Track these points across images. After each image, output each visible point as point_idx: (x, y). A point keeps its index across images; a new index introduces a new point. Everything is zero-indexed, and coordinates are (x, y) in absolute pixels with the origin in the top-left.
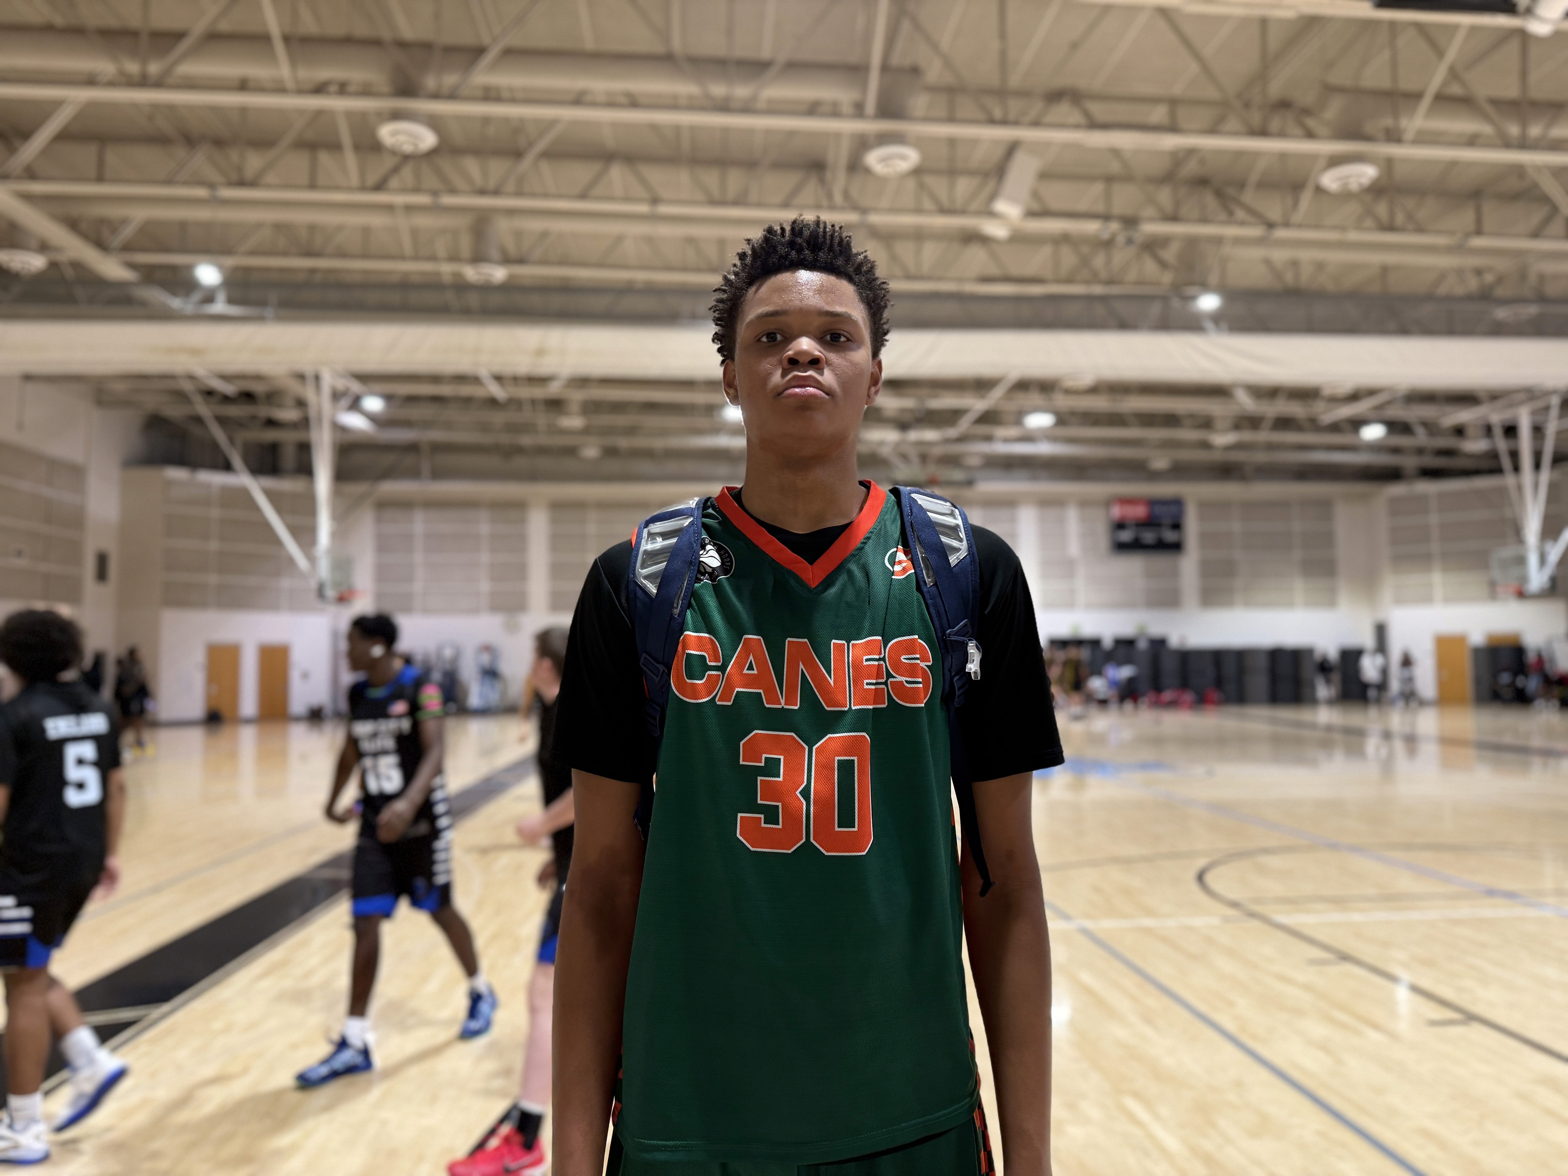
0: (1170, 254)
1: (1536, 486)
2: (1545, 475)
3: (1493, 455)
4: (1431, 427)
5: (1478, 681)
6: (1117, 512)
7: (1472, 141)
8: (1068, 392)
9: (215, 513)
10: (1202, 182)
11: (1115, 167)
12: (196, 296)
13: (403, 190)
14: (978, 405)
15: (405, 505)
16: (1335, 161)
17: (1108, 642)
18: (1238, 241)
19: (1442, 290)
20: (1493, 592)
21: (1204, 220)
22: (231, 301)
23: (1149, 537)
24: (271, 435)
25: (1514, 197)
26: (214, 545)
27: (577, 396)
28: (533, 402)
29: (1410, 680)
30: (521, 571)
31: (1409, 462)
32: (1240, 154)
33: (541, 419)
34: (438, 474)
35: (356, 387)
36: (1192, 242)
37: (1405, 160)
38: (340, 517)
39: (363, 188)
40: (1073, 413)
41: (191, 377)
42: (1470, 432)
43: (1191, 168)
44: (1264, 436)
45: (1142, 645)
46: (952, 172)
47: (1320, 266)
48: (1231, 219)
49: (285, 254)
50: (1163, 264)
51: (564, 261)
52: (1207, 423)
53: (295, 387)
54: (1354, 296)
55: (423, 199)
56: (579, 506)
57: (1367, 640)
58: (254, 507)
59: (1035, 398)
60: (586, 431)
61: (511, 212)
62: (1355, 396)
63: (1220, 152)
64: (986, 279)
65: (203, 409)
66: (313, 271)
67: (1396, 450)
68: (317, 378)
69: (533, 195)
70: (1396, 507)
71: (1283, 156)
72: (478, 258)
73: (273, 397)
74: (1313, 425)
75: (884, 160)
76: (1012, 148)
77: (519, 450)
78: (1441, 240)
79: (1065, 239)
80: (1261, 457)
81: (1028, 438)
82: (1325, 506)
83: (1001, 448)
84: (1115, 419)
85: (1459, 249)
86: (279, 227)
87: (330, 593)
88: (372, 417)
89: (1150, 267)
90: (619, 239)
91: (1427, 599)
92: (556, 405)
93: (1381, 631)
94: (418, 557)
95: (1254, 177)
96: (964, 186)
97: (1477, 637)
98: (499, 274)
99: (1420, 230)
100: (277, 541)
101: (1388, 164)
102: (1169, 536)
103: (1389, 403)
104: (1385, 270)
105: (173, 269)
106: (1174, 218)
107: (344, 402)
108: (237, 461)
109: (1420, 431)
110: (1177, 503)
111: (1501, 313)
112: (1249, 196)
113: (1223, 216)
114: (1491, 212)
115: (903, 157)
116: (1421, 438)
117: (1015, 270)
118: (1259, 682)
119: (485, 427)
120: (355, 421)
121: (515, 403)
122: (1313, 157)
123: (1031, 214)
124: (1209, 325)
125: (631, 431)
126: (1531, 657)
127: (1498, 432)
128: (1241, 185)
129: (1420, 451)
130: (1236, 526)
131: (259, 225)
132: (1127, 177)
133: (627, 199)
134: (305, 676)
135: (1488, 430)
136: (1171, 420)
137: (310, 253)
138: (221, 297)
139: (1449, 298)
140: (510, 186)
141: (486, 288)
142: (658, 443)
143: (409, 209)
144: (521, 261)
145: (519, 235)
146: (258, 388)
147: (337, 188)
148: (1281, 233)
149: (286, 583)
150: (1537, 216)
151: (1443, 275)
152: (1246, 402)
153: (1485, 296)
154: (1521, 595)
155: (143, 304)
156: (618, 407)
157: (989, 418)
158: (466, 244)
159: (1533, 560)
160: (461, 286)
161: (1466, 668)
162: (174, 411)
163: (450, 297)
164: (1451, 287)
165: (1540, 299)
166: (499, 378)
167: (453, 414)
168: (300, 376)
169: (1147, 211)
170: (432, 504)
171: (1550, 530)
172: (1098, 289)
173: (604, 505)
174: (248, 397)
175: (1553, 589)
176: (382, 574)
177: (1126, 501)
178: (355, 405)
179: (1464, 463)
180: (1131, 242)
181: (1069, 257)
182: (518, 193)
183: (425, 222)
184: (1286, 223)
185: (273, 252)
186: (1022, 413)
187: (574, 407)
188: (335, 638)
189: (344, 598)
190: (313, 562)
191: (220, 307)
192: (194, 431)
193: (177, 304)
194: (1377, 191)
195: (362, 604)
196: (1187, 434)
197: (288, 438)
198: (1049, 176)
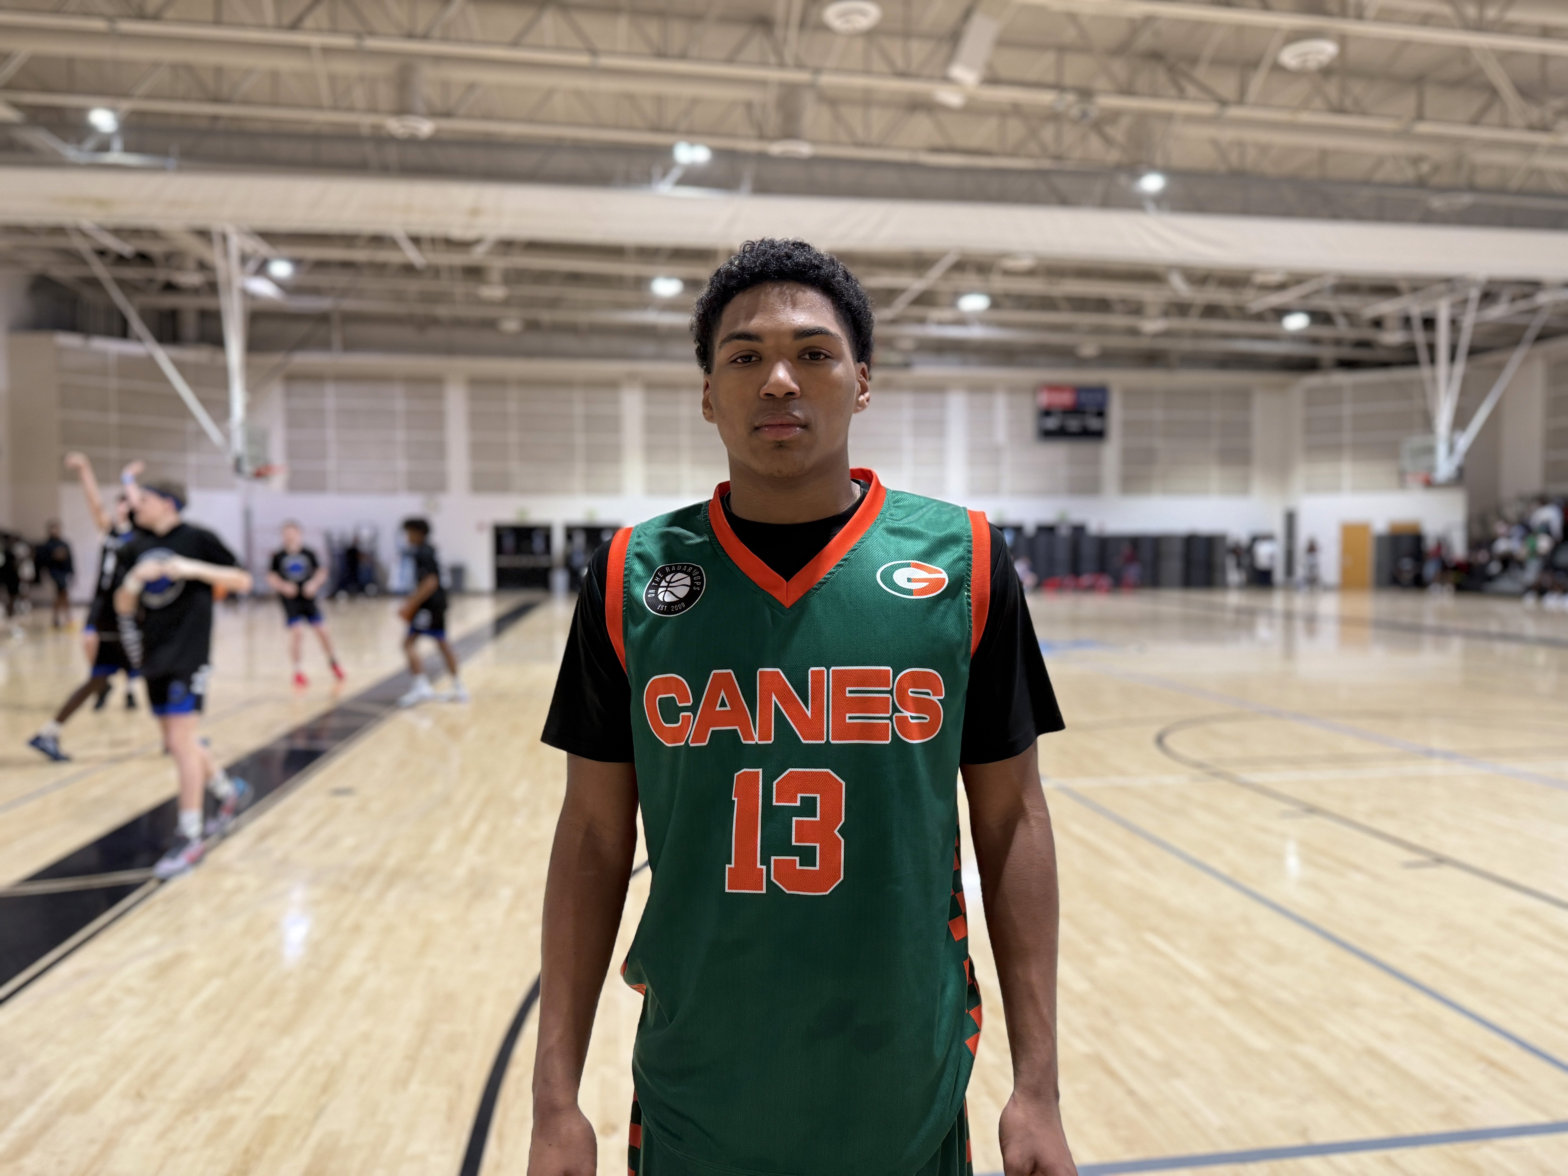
0: (1117, 132)
1: (1450, 378)
2: (1460, 367)
3: (1411, 348)
4: (1351, 317)
5: (1379, 567)
6: (1044, 399)
7: (1427, 20)
8: (1008, 273)
9: (113, 383)
10: (1155, 56)
11: (1070, 34)
12: (90, 144)
13: (318, 30)
14: (916, 284)
15: (316, 378)
16: (1295, 37)
17: (1030, 528)
18: (1190, 119)
19: (1380, 176)
20: (1402, 481)
21: (1155, 95)
22: (128, 149)
23: (1073, 424)
24: (169, 301)
25: (1455, 84)
26: (114, 418)
27: (498, 264)
28: (451, 269)
29: (1313, 568)
30: (440, 450)
31: (1327, 353)
32: (1199, 24)
33: (460, 288)
34: (350, 346)
35: (263, 249)
36: (1143, 117)
37: (1360, 38)
38: (253, 387)
39: (278, 27)
40: (1007, 296)
41: (81, 232)
42: (1389, 323)
43: (1145, 40)
44: (1191, 323)
45: (1064, 532)
46: (907, 35)
47: (1264, 149)
48: (1182, 95)
49: (185, 99)
50: (1108, 141)
51: (488, 117)
52: (1137, 309)
53: (197, 247)
54: (1294, 180)
55: (346, 41)
56: (500, 382)
57: (1277, 527)
58: (163, 379)
59: (971, 279)
60: (506, 303)
61: (438, 59)
62: (1281, 287)
63: (1179, 21)
64: (936, 150)
65: (100, 270)
66: (215, 118)
67: (1315, 341)
68: (224, 238)
69: (458, 41)
70: (1312, 398)
71: (1240, 29)
72: (402, 110)
73: (173, 258)
74: (1242, 313)
75: (844, 15)
76: (969, 13)
77: (434, 322)
78: (1389, 125)
79: (1017, 110)
80: (1187, 345)
81: (961, 321)
82: (1244, 396)
83: (934, 331)
84: (1047, 303)
85: (1404, 135)
86: (175, 67)
87: (248, 468)
88: (280, 284)
89: (1095, 144)
90: (550, 93)
91: (1335, 488)
92: (475, 273)
93: (1290, 519)
94: (331, 434)
95: (1208, 52)
96: (919, 50)
97: (1380, 525)
98: (425, 127)
99: (1364, 113)
100: (184, 412)
101: (1342, 40)
102: (1093, 423)
103: (1317, 292)
104: (1324, 154)
105: (58, 110)
106: (1128, 91)
107: (252, 266)
108: (137, 325)
109: (1341, 322)
110: (1102, 391)
111: (1437, 203)
112: (1201, 72)
113: (1173, 92)
114: (1433, 98)
115: (863, 13)
116: (1342, 329)
117: (961, 141)
118: (1173, 566)
119: (399, 296)
120: (262, 288)
121: (435, 271)
122: (1275, 30)
123: (992, 80)
124: (1150, 206)
125: (553, 303)
126: (1430, 544)
127: (1417, 324)
128: (1194, 60)
129: (1338, 342)
130: (1158, 415)
131: (156, 65)
132: (1084, 48)
133: (559, 48)
135: (1407, 321)
136: (1103, 305)
137: (216, 100)
138: (117, 144)
139: (1386, 185)
140: (437, 32)
141: (413, 141)
142: (583, 318)
143: (327, 51)
144: (447, 114)
145: (445, 85)
146: (154, 248)
147: (242, 25)
148: (1234, 112)
149: (195, 458)
150: (1477, 102)
151: (1380, 161)
152: (1180, 288)
153: (1421, 183)
154: (1429, 484)
155: (28, 149)
156: (543, 277)
157: (925, 299)
158: (386, 95)
159: (1442, 449)
160: (382, 139)
161: (1368, 555)
162: (62, 272)
163: (368, 150)
164: (1388, 172)
165: (1472, 188)
166: (416, 240)
167: (367, 282)
168: (204, 234)
169: (1101, 83)
170: (344, 378)
171: (1460, 421)
172: (1046, 164)
173: (525, 383)
174: (143, 258)
175: (1460, 478)
176: (293, 451)
177: (1053, 388)
178: (262, 270)
179: (1381, 355)
180: (1084, 115)
181: (1015, 129)
182: (445, 39)
183: (344, 67)
184: (1241, 100)
185: (172, 98)
186: (957, 294)
187: (495, 276)
188: (247, 515)
189: (261, 474)
190: (227, 436)
191: (115, 156)
192: (88, 294)
193: (70, 152)
194: (1326, 72)
195: (278, 481)
196: (1117, 320)
197: (187, 304)
198: (1003, 42)
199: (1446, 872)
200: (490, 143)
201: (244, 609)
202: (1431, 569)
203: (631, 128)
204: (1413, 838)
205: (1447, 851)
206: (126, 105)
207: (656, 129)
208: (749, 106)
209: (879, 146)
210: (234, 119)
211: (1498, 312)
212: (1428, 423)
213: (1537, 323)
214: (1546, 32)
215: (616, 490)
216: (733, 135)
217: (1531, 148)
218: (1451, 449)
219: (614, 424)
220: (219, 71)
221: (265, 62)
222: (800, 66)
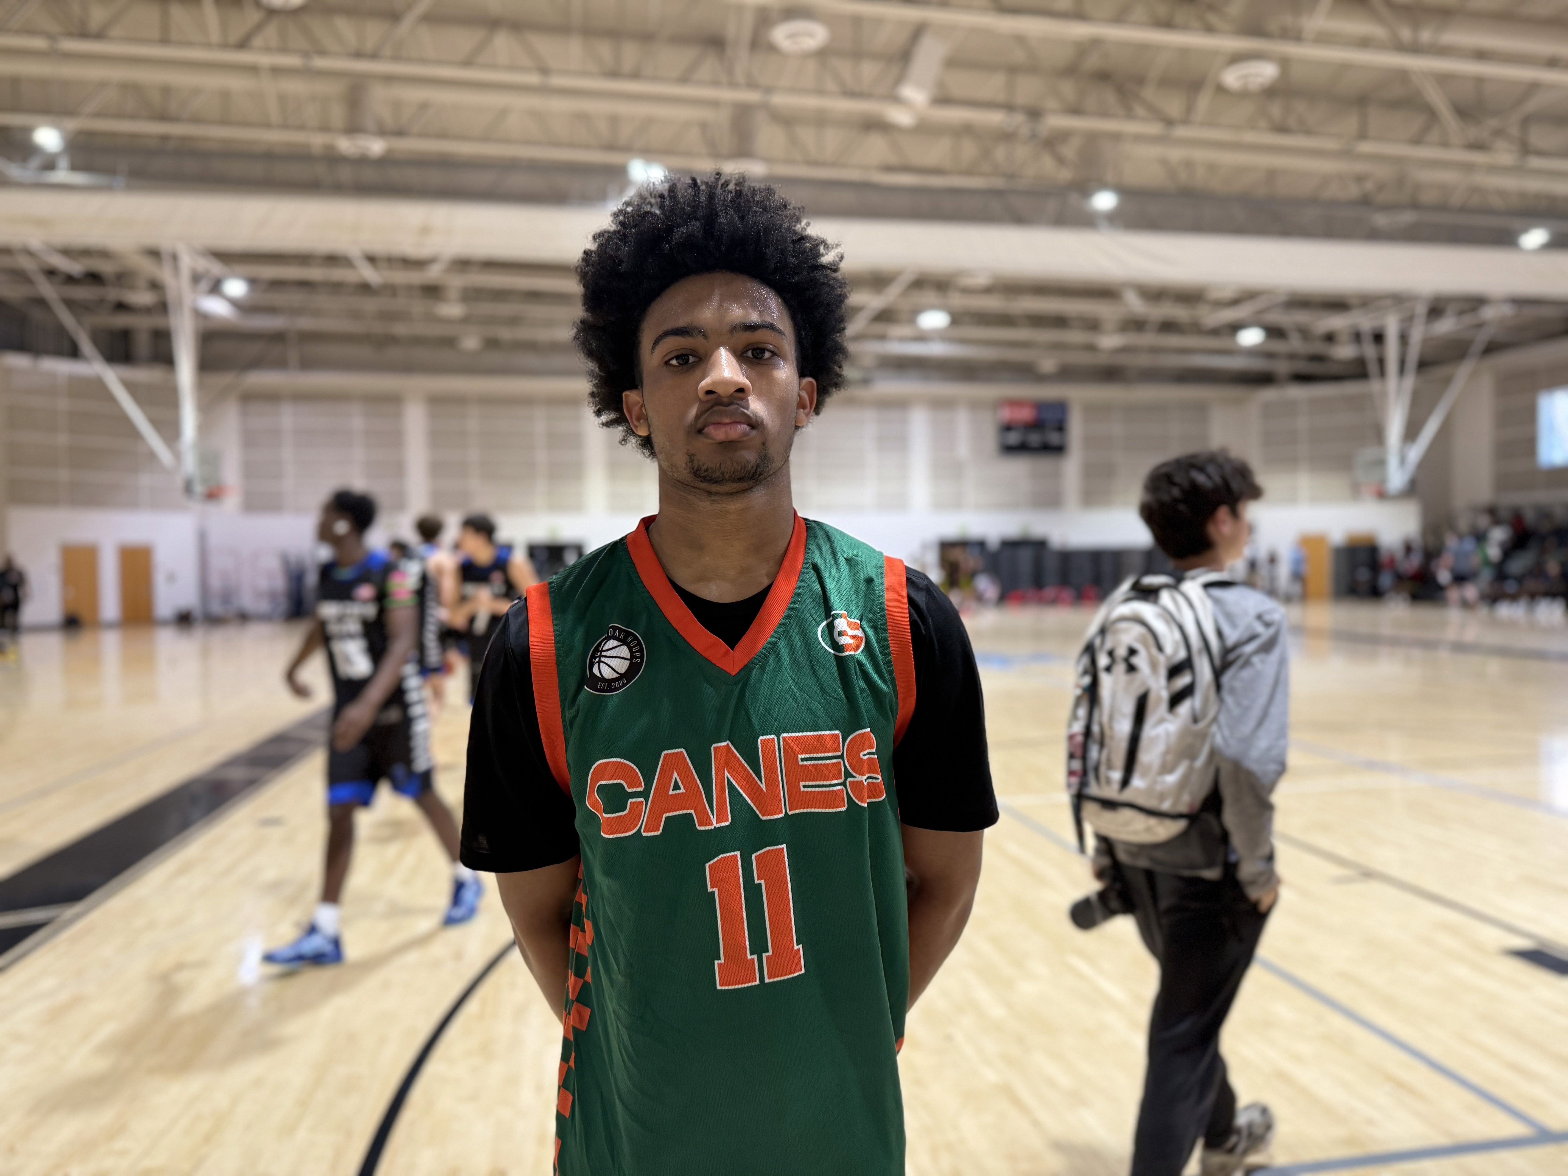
0: (1069, 151)
1: (1399, 391)
2: (1410, 381)
3: (1361, 361)
4: (1305, 333)
5: (1337, 577)
6: (1006, 414)
7: (1364, 43)
8: (967, 291)
9: (63, 404)
10: (1103, 77)
11: (1019, 56)
12: (35, 163)
13: (268, 49)
15: (272, 397)
16: (1237, 58)
17: (994, 544)
18: (1139, 138)
19: (1327, 194)
20: (1356, 492)
21: (1104, 114)
22: (74, 167)
23: (1034, 439)
24: (121, 321)
25: (1395, 104)
26: (62, 439)
27: (456, 282)
28: (410, 288)
29: (1273, 579)
30: (399, 468)
31: (1282, 367)
32: (1143, 48)
33: (418, 307)
34: (307, 364)
35: (216, 268)
36: (1092, 138)
37: (1303, 60)
38: (206, 407)
39: (225, 46)
40: (968, 313)
41: (29, 253)
42: (1341, 338)
43: (1092, 62)
44: (1149, 339)
45: (1027, 546)
46: (857, 55)
47: (1212, 167)
48: (1130, 115)
49: (133, 117)
50: (1061, 161)
51: (443, 135)
52: (1093, 325)
53: (147, 267)
54: (1245, 200)
55: (292, 61)
56: (459, 400)
58: (110, 398)
59: (930, 296)
60: (466, 320)
61: (389, 79)
62: (1235, 302)
63: (1123, 44)
64: (889, 169)
65: (48, 290)
66: (165, 138)
67: (1270, 355)
68: (175, 258)
69: (410, 60)
70: (1269, 411)
71: (1184, 52)
72: (353, 129)
73: (124, 278)
74: (1196, 329)
75: (792, 36)
76: (918, 31)
77: (391, 340)
78: (1330, 144)
79: (967, 130)
80: (1143, 361)
81: (922, 337)
82: (1201, 410)
83: (895, 348)
84: (1005, 320)
85: (1347, 154)
86: (126, 87)
87: (199, 488)
88: (235, 303)
89: (1047, 165)
90: (503, 113)
91: (1293, 499)
92: (433, 291)
94: (288, 453)
95: (1154, 74)
96: (869, 70)
97: (1337, 535)
98: (376, 147)
99: (1308, 132)
100: (135, 434)
101: (1284, 62)
102: (1053, 438)
103: (1270, 308)
104: (1272, 174)
106: (1076, 110)
107: (204, 285)
108: (86, 346)
109: (1295, 337)
110: (1062, 406)
111: (1381, 220)
112: (1149, 93)
113: (1122, 112)
114: (1375, 118)
115: (810, 35)
116: (1295, 344)
117: (915, 160)
119: (355, 315)
120: (217, 307)
121: (391, 290)
122: (1214, 53)
123: (942, 100)
124: (1103, 224)
125: (514, 321)
127: (1367, 338)
128: (1141, 80)
129: (1292, 356)
130: (1117, 429)
131: (103, 85)
132: (1032, 68)
133: (512, 68)
134: (171, 578)
135: (1357, 336)
136: (1060, 322)
137: (163, 117)
138: (63, 163)
139: (1333, 203)
140: (387, 51)
141: (362, 161)
143: (277, 71)
144: (400, 133)
145: (397, 106)
146: (105, 268)
147: (189, 44)
148: (1181, 132)
149: (145, 480)
150: (1417, 122)
151: (1325, 180)
152: (1135, 304)
153: (1366, 202)
154: (1382, 495)
156: (501, 295)
157: (885, 316)
158: (337, 114)
159: (1393, 462)
160: (333, 159)
161: (1327, 566)
163: (321, 170)
164: (1333, 191)
165: (1415, 205)
166: (372, 259)
167: (322, 301)
168: (154, 254)
169: (1051, 103)
170: (301, 397)
171: (1411, 433)
172: (998, 183)
173: (487, 401)
174: (94, 278)
175: (1412, 490)
176: (249, 471)
177: (1014, 403)
178: (216, 288)
179: (1333, 369)
180: (1033, 136)
181: (969, 150)
182: (396, 58)
183: (294, 87)
184: (1186, 121)
185: (120, 115)
186: (916, 312)
187: (453, 294)
188: (202, 538)
189: (213, 495)
190: (177, 455)
191: (62, 175)
192: (36, 314)
193: (14, 171)
194: (1270, 92)
195: (232, 502)
196: (1075, 336)
197: (141, 324)
198: (952, 63)
199: (1375, 887)
200: (446, 162)
201: (199, 633)
202: (1386, 580)
203: (587, 147)
204: (1344, 852)
205: (1376, 865)
206: (73, 124)
207: (611, 147)
208: (704, 126)
209: (834, 164)
210: (184, 139)
211: (1445, 326)
212: (1378, 435)
213: (1482, 338)
214: (1481, 55)
215: (577, 507)
216: (688, 154)
217: (1469, 167)
218: (1403, 460)
219: (575, 441)
220: (166, 91)
221: (213, 82)
222: (752, 85)
